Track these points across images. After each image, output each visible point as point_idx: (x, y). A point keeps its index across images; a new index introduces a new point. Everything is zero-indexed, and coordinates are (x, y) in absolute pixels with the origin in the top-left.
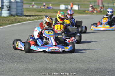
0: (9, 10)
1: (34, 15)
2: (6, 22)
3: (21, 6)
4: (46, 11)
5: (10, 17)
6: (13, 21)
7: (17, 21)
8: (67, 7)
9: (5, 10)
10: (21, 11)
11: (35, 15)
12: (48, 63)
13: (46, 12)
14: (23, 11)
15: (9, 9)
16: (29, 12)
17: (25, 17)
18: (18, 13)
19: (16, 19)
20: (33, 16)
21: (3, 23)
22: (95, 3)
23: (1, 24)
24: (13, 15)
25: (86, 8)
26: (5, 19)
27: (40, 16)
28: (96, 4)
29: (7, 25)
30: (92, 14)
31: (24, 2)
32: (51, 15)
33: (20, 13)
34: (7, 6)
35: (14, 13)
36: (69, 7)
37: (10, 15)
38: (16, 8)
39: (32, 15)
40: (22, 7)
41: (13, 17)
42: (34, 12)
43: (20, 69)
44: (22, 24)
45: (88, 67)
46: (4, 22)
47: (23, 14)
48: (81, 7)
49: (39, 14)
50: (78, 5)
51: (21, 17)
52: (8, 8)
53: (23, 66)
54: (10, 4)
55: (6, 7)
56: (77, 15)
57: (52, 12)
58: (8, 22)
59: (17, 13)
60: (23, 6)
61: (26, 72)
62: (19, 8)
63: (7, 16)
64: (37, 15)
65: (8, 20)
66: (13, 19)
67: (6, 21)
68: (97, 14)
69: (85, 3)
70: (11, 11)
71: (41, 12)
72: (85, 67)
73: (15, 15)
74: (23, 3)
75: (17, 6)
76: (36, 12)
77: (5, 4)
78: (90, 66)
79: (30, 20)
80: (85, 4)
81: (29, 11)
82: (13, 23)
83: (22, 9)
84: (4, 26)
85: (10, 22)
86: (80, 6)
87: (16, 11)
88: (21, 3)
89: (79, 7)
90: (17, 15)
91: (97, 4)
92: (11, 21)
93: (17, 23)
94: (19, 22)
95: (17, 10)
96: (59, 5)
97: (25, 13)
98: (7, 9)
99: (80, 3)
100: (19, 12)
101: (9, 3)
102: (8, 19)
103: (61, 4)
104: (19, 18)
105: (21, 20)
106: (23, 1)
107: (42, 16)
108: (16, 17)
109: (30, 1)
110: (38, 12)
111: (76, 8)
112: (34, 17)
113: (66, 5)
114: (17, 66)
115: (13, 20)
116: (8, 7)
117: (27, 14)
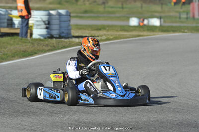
0: (47, 28)
1: (88, 35)
2: (44, 47)
3: (67, 21)
4: (108, 28)
5: (49, 40)
6: (54, 46)
7: (60, 46)
9: (41, 29)
10: (68, 30)
12: (114, 112)
13: (108, 31)
14: (70, 30)
15: (48, 26)
16: (80, 31)
17: (74, 39)
18: (63, 33)
21: (38, 50)
22: (187, 14)
23: (36, 52)
24: (55, 36)
25: (173, 22)
26: (42, 42)
27: (98, 36)
28: (188, 16)
29: (45, 51)
30: (183, 32)
31: (72, 15)
32: (116, 35)
33: (65, 32)
34: (44, 22)
35: (55, 33)
36: (146, 22)
37: (49, 35)
38: (60, 25)
39: (84, 35)
41: (54, 39)
42: (88, 30)
45: (181, 119)
46: (40, 47)
47: (70, 34)
48: (164, 22)
49: (96, 33)
50: (160, 18)
51: (67, 40)
52: (45, 24)
54: (49, 19)
55: (43, 23)
56: (160, 33)
57: (117, 31)
58: (46, 48)
59: (60, 33)
60: (70, 21)
64: (93, 35)
65: (47, 45)
66: (54, 42)
67: (44, 45)
68: (191, 32)
69: (171, 14)
71: (100, 29)
72: (176, 119)
73: (58, 36)
74: (70, 16)
75: (60, 21)
76: (92, 30)
78: (184, 117)
80: (170, 17)
81: (80, 29)
82: (54, 48)
83: (69, 25)
84: (41, 54)
85: (49, 47)
86: (162, 20)
87: (59, 30)
88: (66, 17)
89: (161, 22)
91: (190, 15)
92: (51, 46)
93: (62, 48)
94: (64, 47)
95: (60, 27)
96: (128, 19)
97: (74, 33)
98: (45, 26)
99: (162, 15)
100: (63, 31)
101: (47, 17)
102: (47, 42)
103: (132, 17)
104: (64, 42)
105: (67, 45)
106: (70, 13)
107: (101, 36)
109: (81, 13)
110: (94, 30)
111: (156, 22)
115: (55, 44)
116: (47, 22)
117: (77, 34)
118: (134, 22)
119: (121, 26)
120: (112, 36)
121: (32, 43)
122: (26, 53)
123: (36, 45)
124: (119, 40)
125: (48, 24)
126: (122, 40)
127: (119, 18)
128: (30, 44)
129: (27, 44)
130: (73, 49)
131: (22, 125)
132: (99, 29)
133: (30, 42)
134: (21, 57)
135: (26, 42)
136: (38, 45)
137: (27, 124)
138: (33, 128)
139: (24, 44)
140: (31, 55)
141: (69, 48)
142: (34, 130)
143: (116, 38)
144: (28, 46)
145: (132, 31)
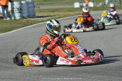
0: (20, 12)
1: (46, 15)
2: (18, 25)
3: (32, 7)
4: (59, 10)
5: (22, 20)
6: (25, 24)
7: (29, 23)
8: (81, 4)
11: (48, 15)
13: (60, 12)
14: (35, 13)
15: (20, 11)
16: (41, 13)
17: (38, 19)
18: (30, 15)
19: (28, 22)
20: (45, 17)
21: (14, 27)
24: (25, 17)
27: (53, 16)
29: (19, 28)
32: (65, 14)
33: (32, 14)
34: (18, 8)
35: (25, 15)
36: (84, 5)
37: (22, 17)
39: (44, 15)
40: (34, 8)
41: (25, 19)
42: (47, 12)
43: (34, 73)
44: (35, 26)
46: (16, 25)
47: (35, 15)
49: (52, 14)
50: (93, 2)
51: (33, 19)
52: (19, 10)
53: (38, 69)
54: (20, 6)
55: (17, 10)
57: (66, 12)
61: (41, 76)
62: (31, 10)
63: (19, 19)
64: (50, 15)
65: (20, 24)
66: (25, 21)
67: (18, 24)
70: (22, 13)
73: (27, 17)
74: (34, 4)
75: (28, 8)
76: (49, 12)
77: (16, 7)
79: (43, 21)
81: (41, 12)
82: (25, 25)
83: (34, 10)
84: (16, 29)
86: (95, 3)
87: (28, 13)
89: (94, 4)
90: (29, 17)
92: (23, 24)
94: (32, 24)
95: (28, 11)
96: (73, 3)
97: (37, 14)
100: (31, 14)
102: (20, 22)
103: (75, 2)
104: (31, 20)
105: (33, 22)
106: (34, 2)
107: (55, 16)
108: (28, 19)
110: (51, 12)
111: (91, 5)
112: (47, 18)
113: (80, 2)
114: (31, 70)
115: (25, 23)
116: (19, 9)
117: (39, 15)
118: (77, 5)
119: (68, 9)
120: (62, 15)
121: (11, 23)
122: (7, 30)
123: (13, 24)
124: (67, 18)
125: (20, 10)
126: (69, 17)
127: (67, 3)
128: (9, 23)
129: (7, 23)
130: (37, 25)
131: (4, 76)
132: (53, 11)
133: (9, 22)
134: (3, 32)
135: (6, 23)
136: (14, 24)
137: (7, 75)
138: (11, 77)
139: (5, 24)
140: (10, 30)
141: (35, 25)
142: (12, 79)
143: (64, 16)
144: (8, 25)
145: (75, 11)
